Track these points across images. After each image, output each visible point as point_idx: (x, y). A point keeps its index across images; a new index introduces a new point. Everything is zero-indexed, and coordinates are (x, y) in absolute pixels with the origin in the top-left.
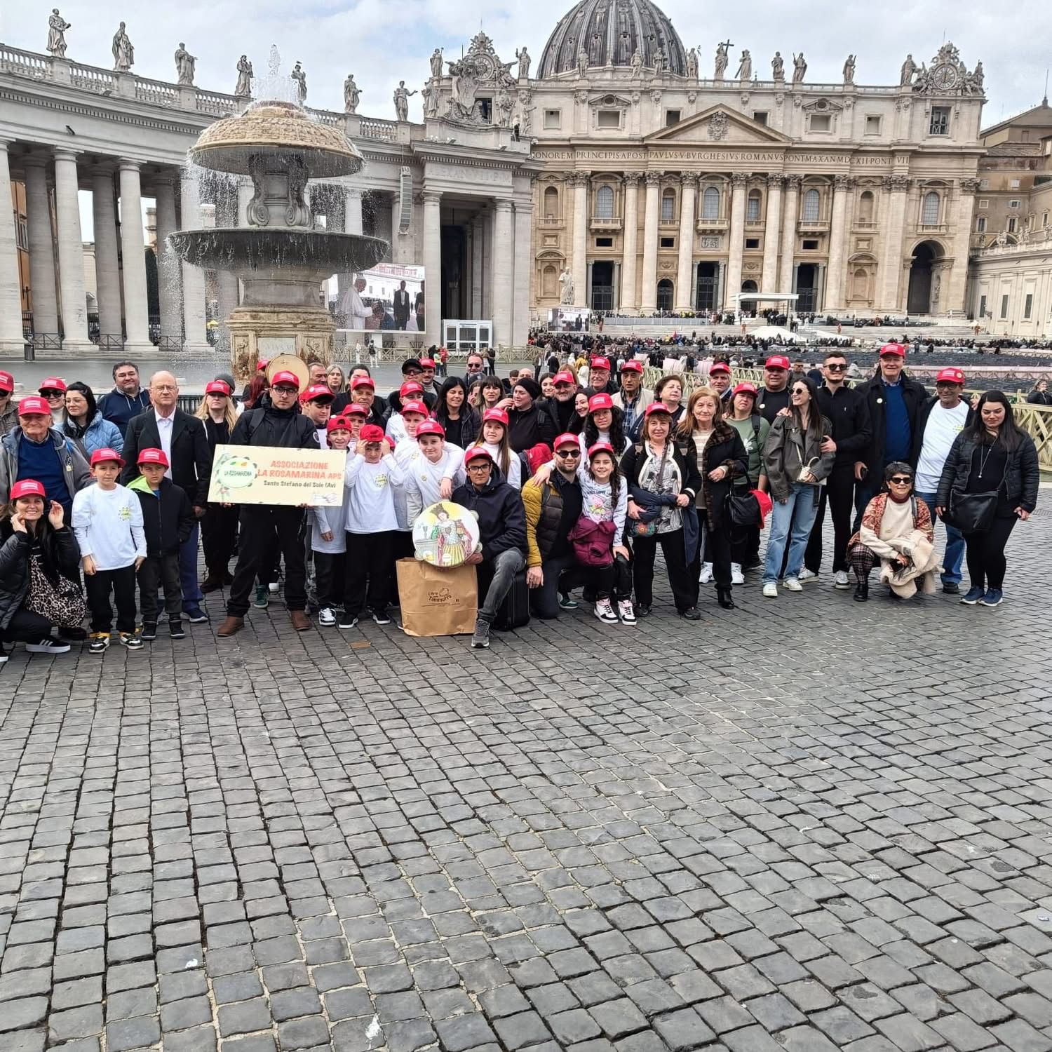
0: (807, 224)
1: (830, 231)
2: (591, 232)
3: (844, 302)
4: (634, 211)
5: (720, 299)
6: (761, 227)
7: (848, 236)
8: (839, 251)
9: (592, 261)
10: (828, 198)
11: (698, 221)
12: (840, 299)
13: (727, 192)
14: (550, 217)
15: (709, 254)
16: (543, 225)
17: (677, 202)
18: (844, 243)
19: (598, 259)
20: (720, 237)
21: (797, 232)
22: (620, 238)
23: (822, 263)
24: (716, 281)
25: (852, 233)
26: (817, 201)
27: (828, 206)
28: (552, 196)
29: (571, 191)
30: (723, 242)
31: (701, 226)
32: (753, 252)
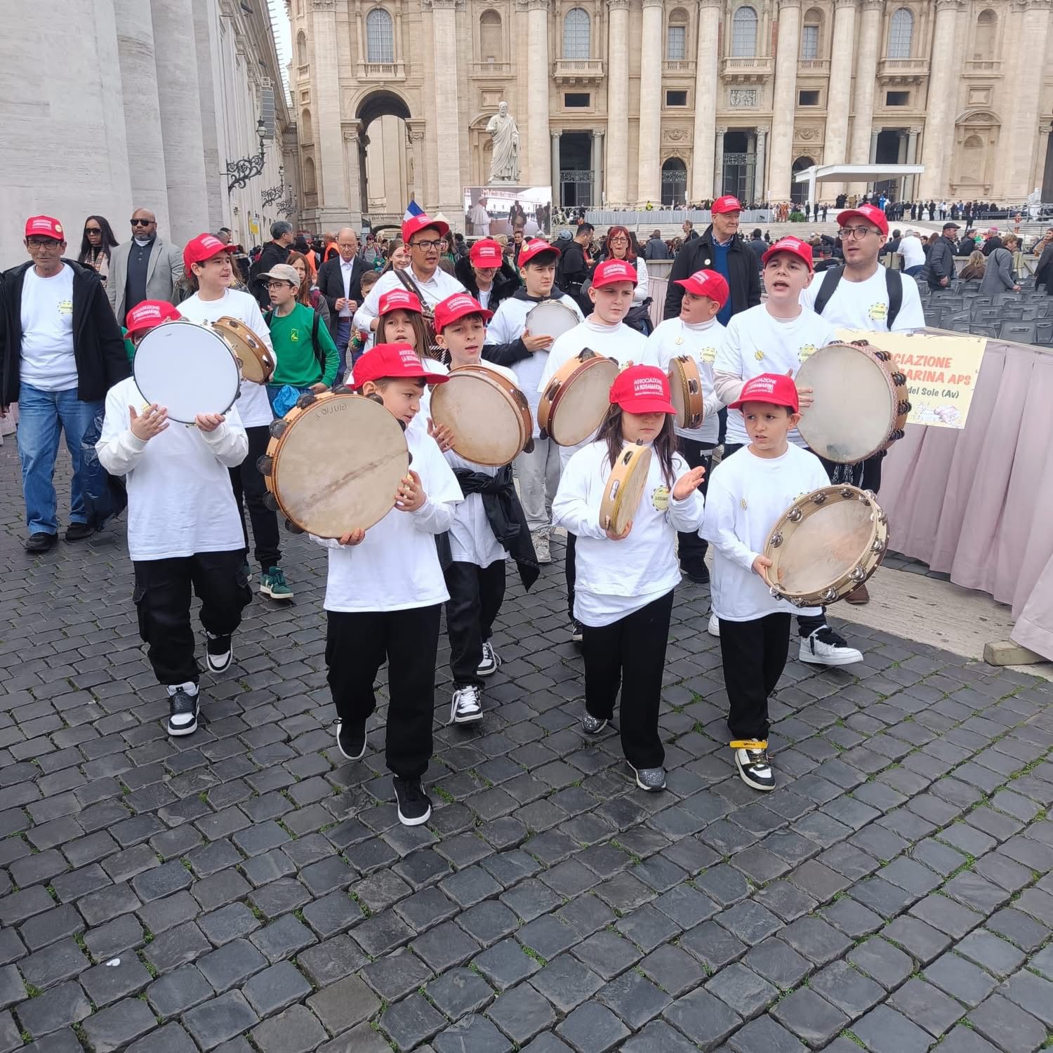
0: (894, 63)
1: (929, 76)
2: (557, 82)
3: (948, 187)
4: (624, 48)
5: (759, 187)
6: (823, 71)
7: (957, 82)
8: (943, 106)
9: (558, 132)
10: (927, 22)
11: (724, 62)
12: (942, 184)
13: (770, 12)
14: (491, 61)
15: (742, 115)
16: (479, 73)
17: (692, 30)
18: (950, 94)
19: (569, 127)
20: (759, 88)
21: (879, 78)
22: (602, 92)
23: (915, 127)
24: (749, 159)
25: (964, 77)
26: (909, 27)
27: (926, 35)
28: (491, 26)
29: (522, 16)
30: (763, 94)
31: (730, 70)
32: (809, 111)
